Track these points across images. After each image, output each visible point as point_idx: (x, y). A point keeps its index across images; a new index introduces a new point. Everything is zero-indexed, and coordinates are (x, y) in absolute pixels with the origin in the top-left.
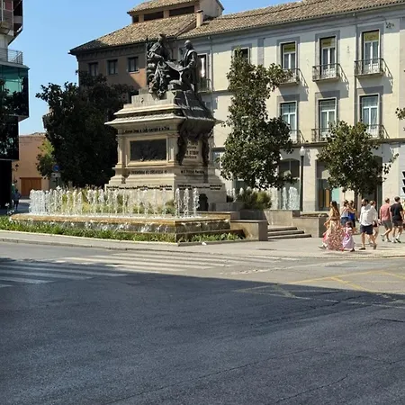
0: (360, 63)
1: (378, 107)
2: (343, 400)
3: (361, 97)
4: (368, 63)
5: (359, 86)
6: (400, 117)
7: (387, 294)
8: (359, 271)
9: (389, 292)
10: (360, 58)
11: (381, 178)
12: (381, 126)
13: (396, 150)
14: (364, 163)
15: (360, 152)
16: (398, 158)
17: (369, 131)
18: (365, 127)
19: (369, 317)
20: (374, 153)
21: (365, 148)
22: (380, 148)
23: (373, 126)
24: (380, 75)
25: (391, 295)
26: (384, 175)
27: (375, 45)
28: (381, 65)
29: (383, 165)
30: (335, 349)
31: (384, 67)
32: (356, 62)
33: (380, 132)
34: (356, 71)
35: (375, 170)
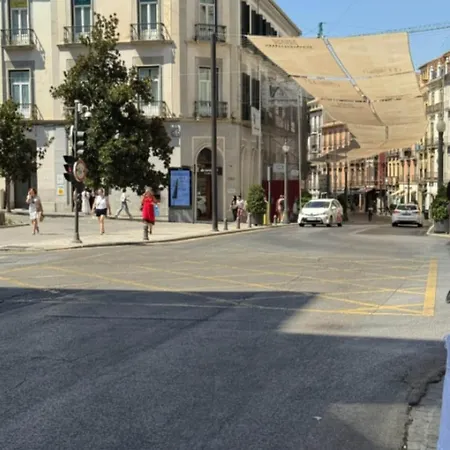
0: (7, 33)
1: (29, 83)
2: (26, 405)
3: (10, 71)
4: (16, 33)
5: (7, 58)
6: (55, 97)
7: (56, 290)
8: (19, 266)
9: (57, 287)
10: (7, 27)
11: (36, 163)
12: (34, 105)
13: (51, 133)
14: (16, 146)
15: (11, 134)
16: (54, 142)
17: (20, 110)
18: (16, 106)
19: (38, 316)
20: (28, 135)
21: (17, 129)
22: (34, 130)
23: (25, 106)
24: (31, 48)
25: (59, 290)
26: (38, 160)
27: (24, 14)
28: (31, 36)
29: (38, 149)
30: (6, 352)
31: (34, 39)
32: (3, 31)
33: (33, 112)
34: (4, 42)
35: (29, 155)
